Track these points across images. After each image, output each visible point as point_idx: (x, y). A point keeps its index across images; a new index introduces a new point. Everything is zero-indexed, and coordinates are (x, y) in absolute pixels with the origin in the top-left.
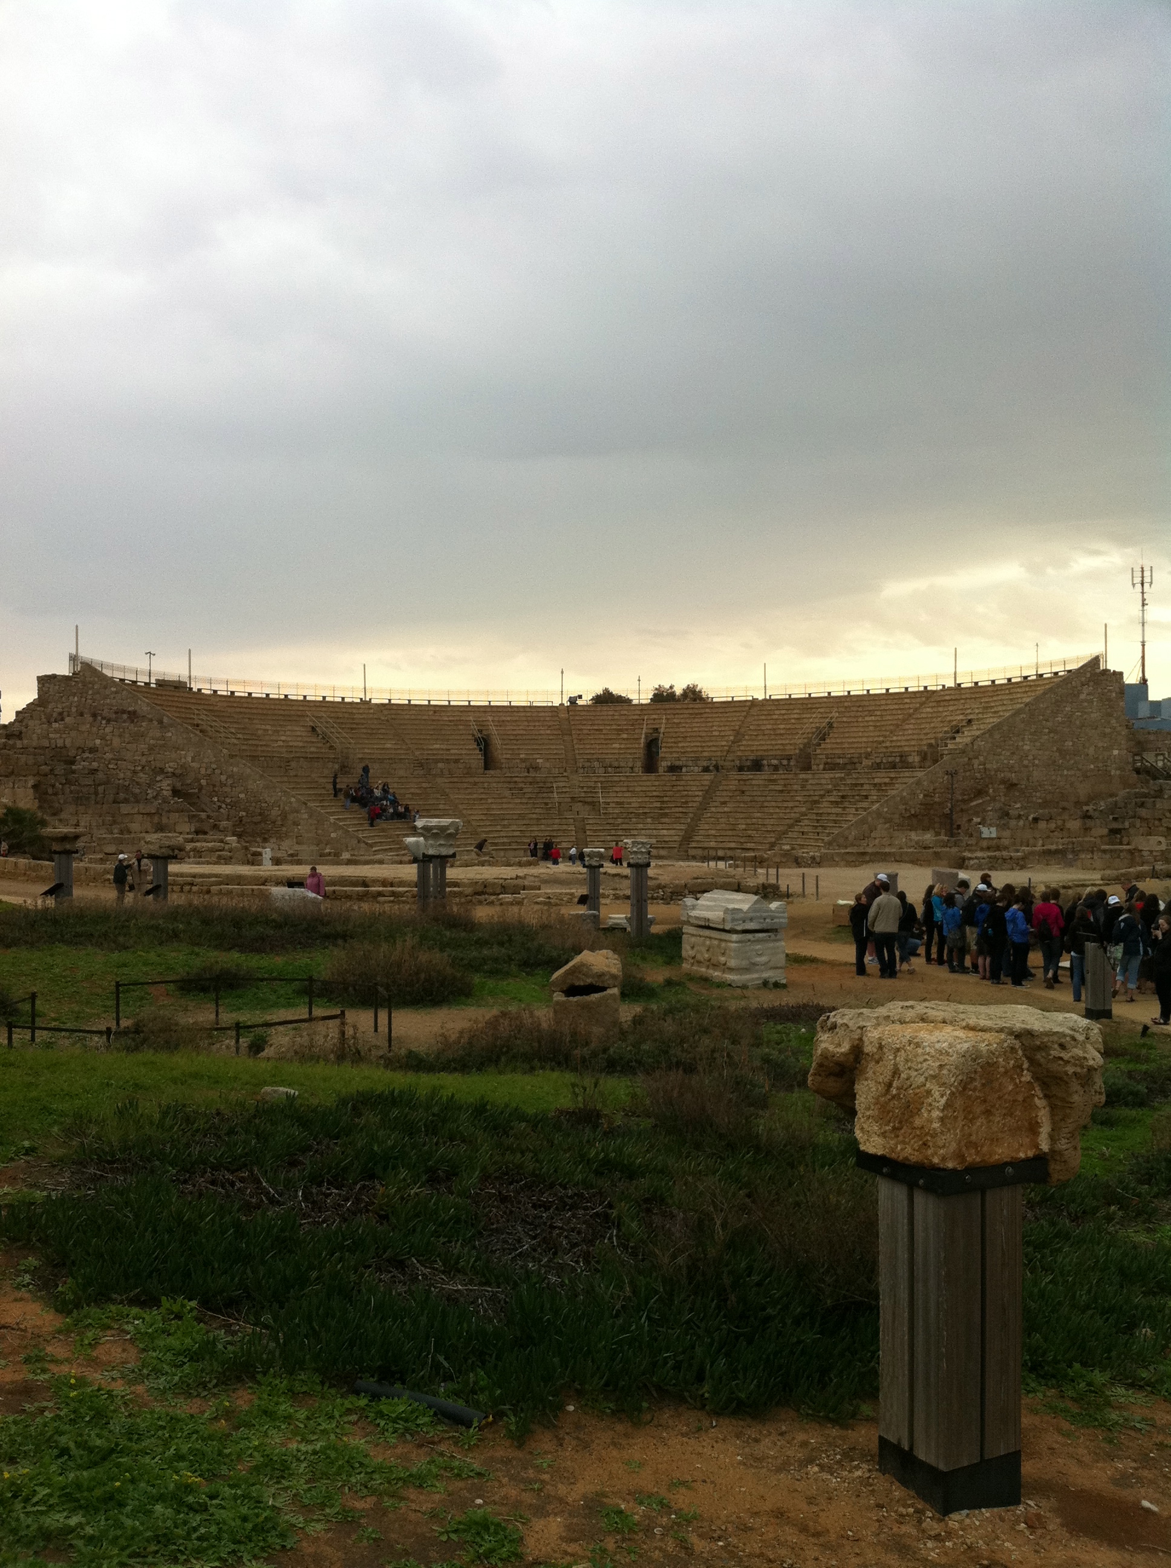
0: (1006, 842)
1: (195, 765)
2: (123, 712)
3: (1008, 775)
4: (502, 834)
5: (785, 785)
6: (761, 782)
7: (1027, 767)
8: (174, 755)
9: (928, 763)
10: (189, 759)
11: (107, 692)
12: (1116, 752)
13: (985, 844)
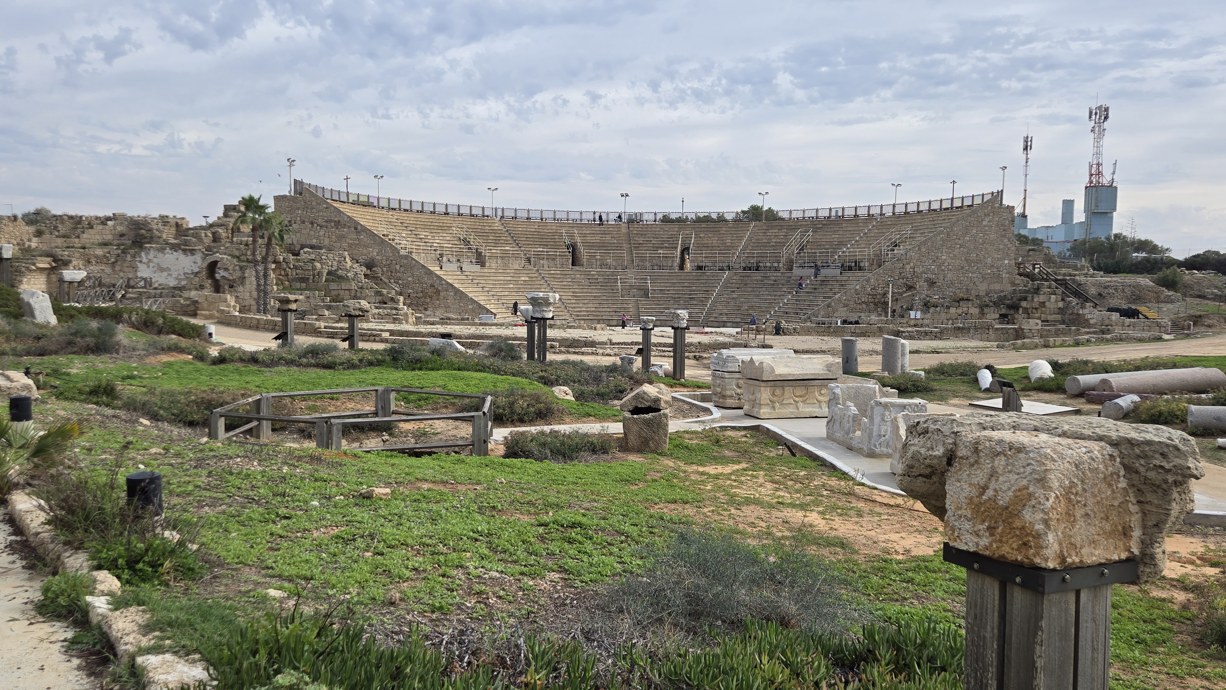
0: (926, 322)
1: (379, 258)
2: (331, 221)
3: (930, 276)
4: (584, 309)
5: (775, 281)
6: (759, 278)
7: (944, 271)
8: (365, 251)
9: (875, 267)
10: (375, 254)
11: (321, 208)
12: (1006, 262)
13: (912, 323)
